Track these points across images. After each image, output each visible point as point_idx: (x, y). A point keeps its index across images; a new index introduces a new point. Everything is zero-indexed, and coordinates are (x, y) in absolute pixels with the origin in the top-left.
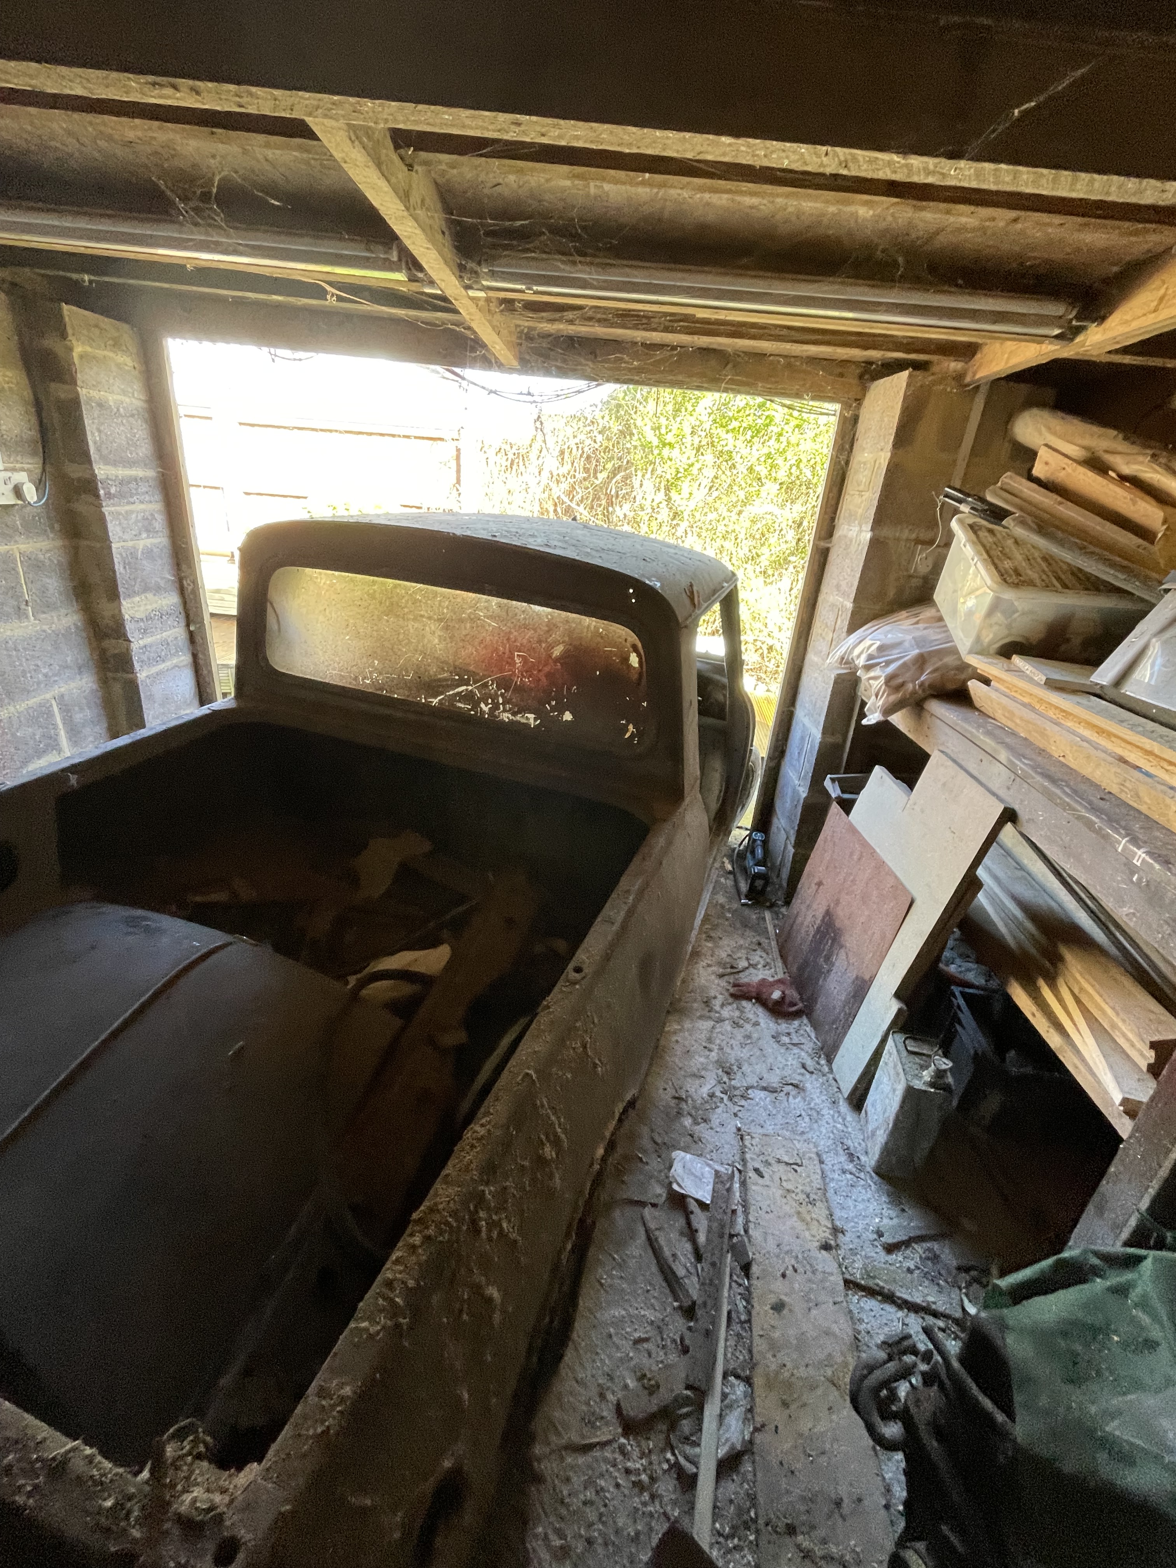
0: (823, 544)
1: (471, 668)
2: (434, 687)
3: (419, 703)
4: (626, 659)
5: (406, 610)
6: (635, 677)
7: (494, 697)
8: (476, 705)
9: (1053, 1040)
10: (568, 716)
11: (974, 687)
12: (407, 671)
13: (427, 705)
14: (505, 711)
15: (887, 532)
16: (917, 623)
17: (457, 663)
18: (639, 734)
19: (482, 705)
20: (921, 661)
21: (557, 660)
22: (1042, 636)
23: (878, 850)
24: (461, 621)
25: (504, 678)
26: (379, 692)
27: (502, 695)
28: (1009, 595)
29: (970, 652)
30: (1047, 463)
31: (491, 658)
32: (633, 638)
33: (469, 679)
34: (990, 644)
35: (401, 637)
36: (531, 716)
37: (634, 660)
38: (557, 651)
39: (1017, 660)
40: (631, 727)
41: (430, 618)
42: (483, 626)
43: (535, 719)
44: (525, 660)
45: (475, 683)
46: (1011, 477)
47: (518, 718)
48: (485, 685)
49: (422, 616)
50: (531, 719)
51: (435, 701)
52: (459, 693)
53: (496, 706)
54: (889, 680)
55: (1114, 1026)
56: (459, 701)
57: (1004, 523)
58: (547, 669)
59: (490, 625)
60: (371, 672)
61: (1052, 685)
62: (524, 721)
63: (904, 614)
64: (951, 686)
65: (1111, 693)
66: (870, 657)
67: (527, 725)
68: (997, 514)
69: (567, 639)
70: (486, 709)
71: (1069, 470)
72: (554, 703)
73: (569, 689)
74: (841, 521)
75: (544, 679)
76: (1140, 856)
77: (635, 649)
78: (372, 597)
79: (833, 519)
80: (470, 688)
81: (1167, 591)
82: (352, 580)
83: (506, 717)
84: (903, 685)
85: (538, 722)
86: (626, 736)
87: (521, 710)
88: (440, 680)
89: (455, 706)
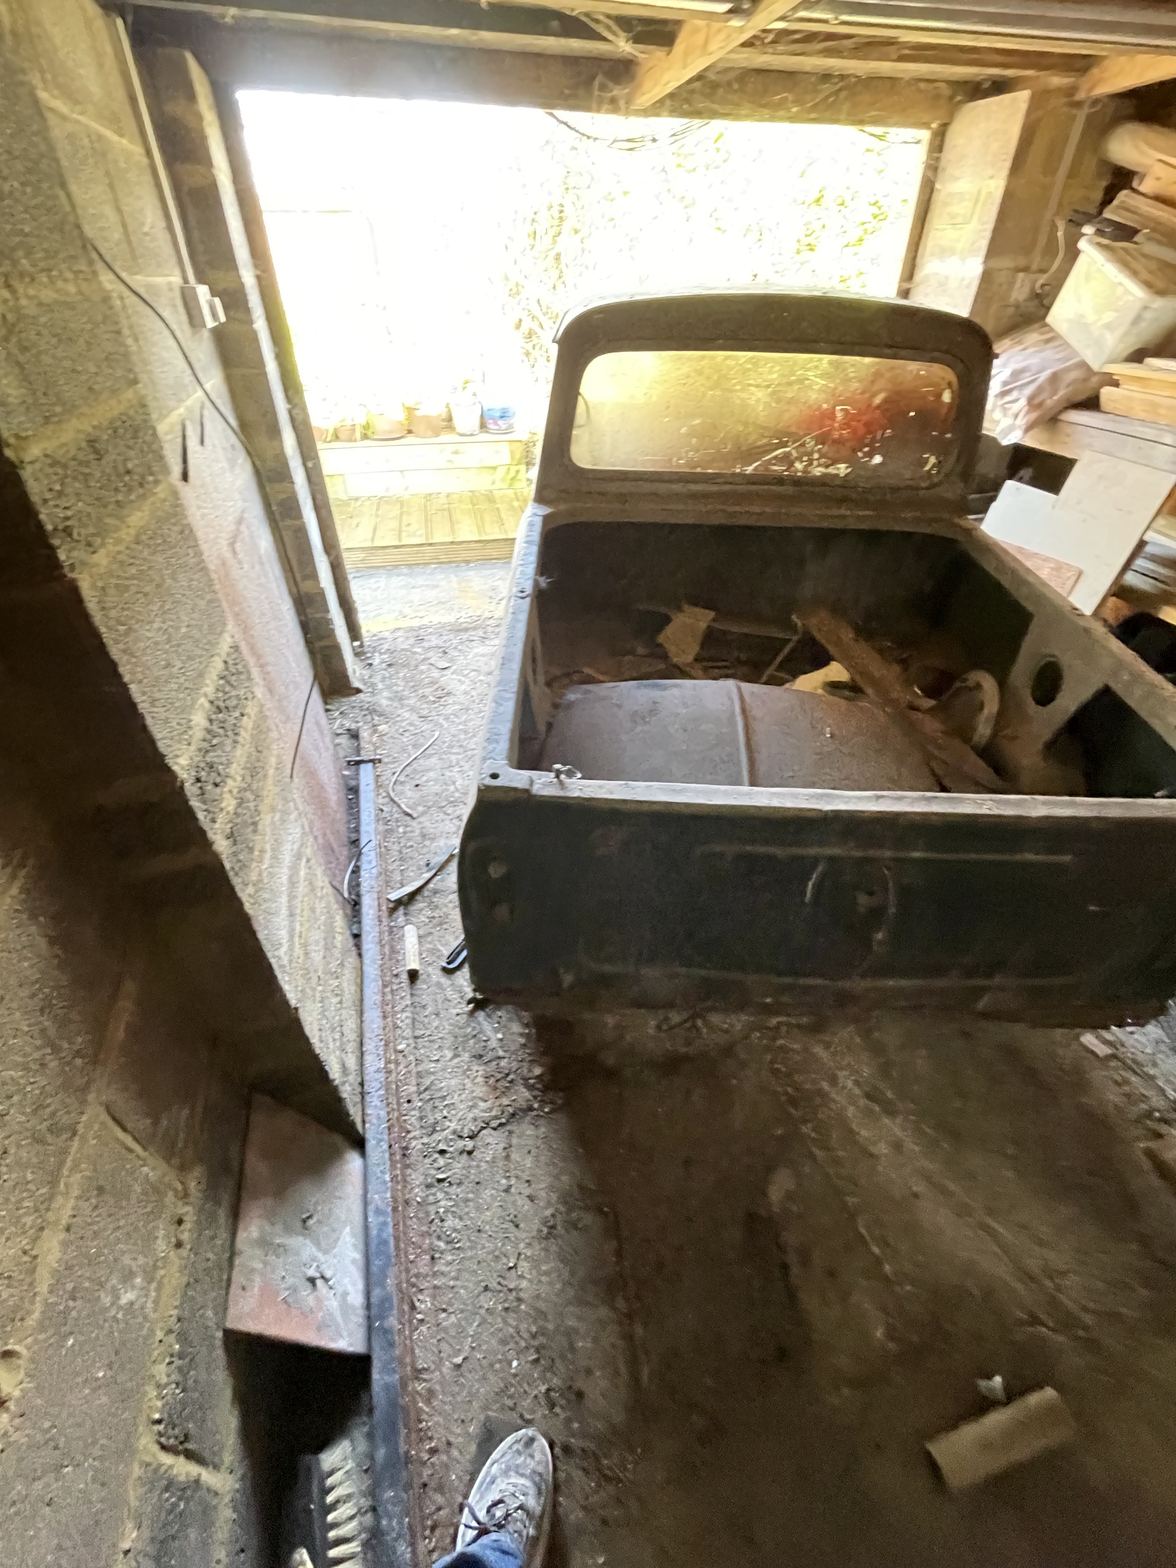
0: (906, 286)
1: (793, 429)
2: (751, 455)
3: (734, 475)
4: (939, 395)
5: (734, 381)
6: (944, 411)
7: (810, 454)
8: (791, 464)
10: (877, 460)
11: (1105, 392)
12: (726, 444)
13: (742, 475)
14: (819, 465)
15: (996, 263)
16: (1024, 349)
17: (778, 427)
18: (939, 464)
19: (797, 464)
21: (878, 407)
24: (789, 384)
25: (822, 434)
26: (693, 471)
27: (819, 450)
29: (1102, 362)
30: (1157, 178)
31: (814, 416)
32: (950, 375)
33: (788, 441)
34: (1119, 352)
35: (725, 409)
36: (843, 466)
37: (947, 397)
38: (878, 400)
39: (1151, 361)
40: (932, 459)
41: (757, 386)
42: (810, 386)
43: (846, 469)
44: (846, 413)
45: (793, 443)
46: (1126, 196)
47: (831, 470)
48: (803, 444)
49: (750, 385)
50: (842, 469)
51: (749, 470)
52: (776, 457)
53: (810, 463)
56: (775, 464)
57: (1136, 239)
58: (865, 418)
59: (818, 384)
60: (686, 452)
62: (835, 472)
67: (837, 475)
69: (889, 386)
70: (800, 467)
72: (866, 449)
73: (883, 434)
75: (860, 428)
77: (950, 385)
78: (700, 373)
79: (914, 258)
80: (787, 449)
82: (680, 358)
83: (818, 471)
84: (1042, 402)
85: (849, 470)
86: (927, 468)
87: (834, 462)
88: (758, 447)
89: (769, 470)
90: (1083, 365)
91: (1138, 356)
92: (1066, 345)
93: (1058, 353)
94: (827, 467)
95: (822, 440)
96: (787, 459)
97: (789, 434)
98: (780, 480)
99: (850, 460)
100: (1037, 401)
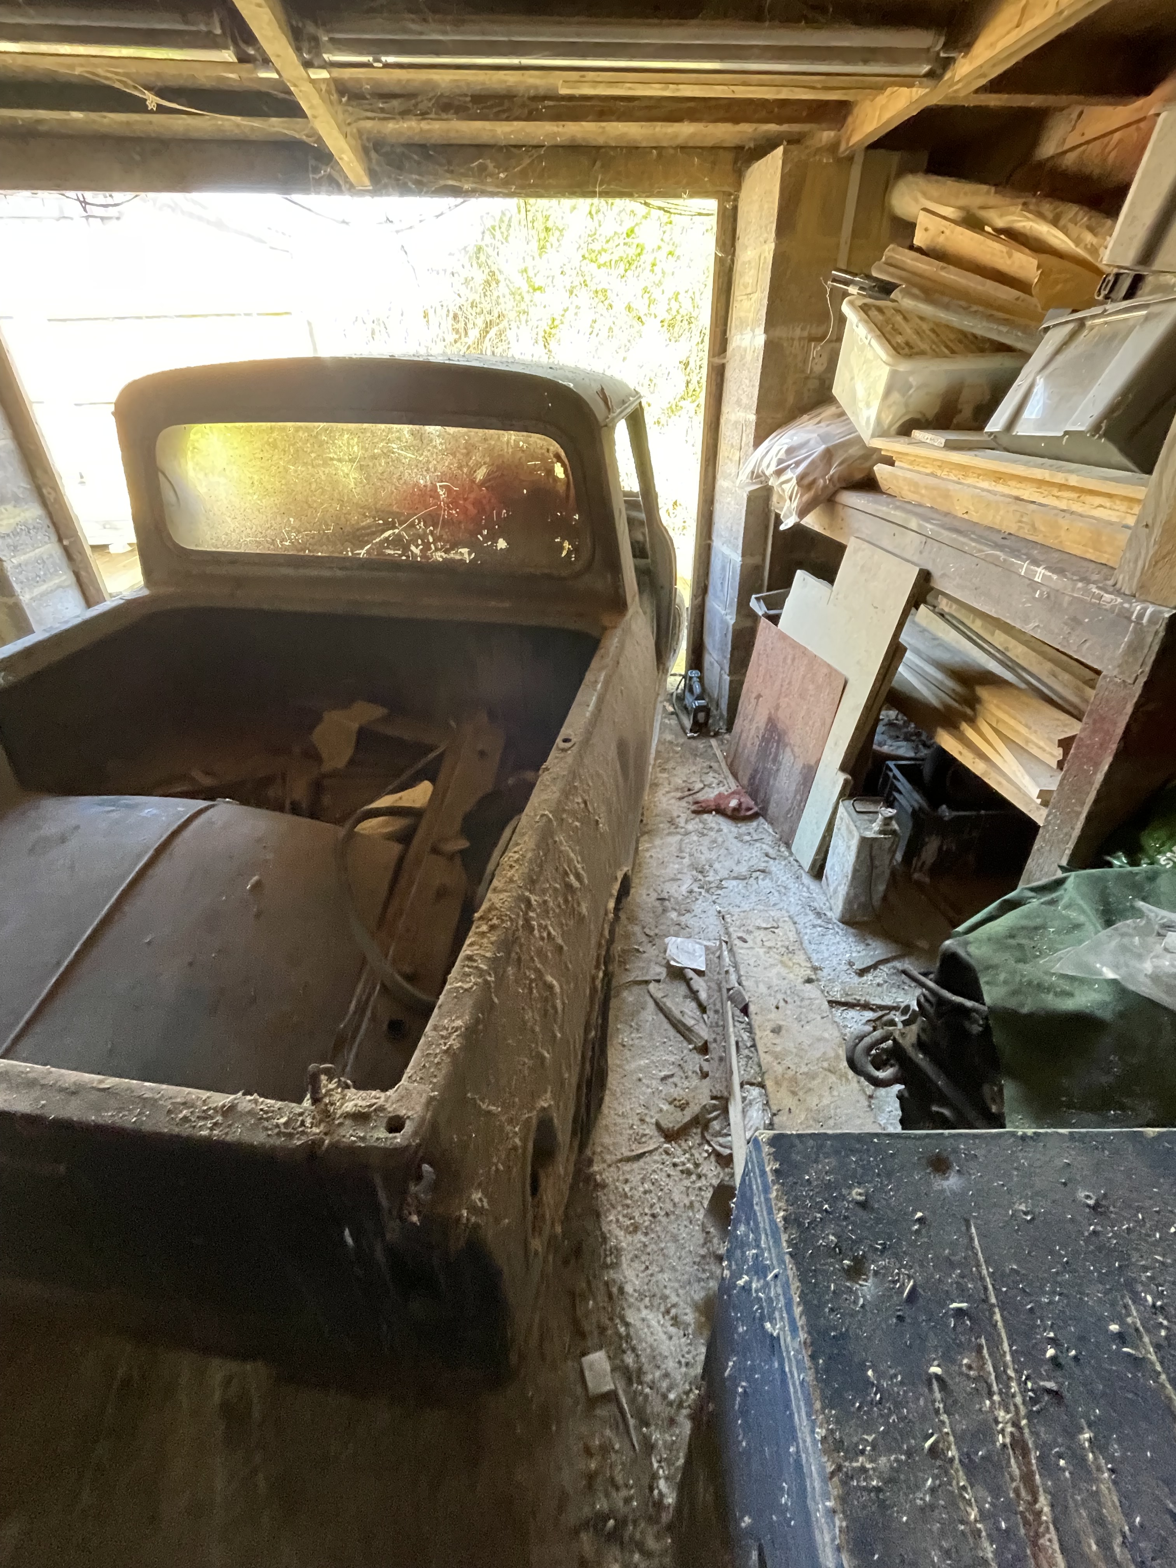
0: (717, 361)
1: (395, 508)
2: (358, 537)
3: (346, 559)
4: (550, 472)
5: (313, 455)
6: (562, 489)
7: (423, 537)
8: (406, 548)
9: (977, 767)
10: (502, 544)
11: (881, 471)
12: (327, 525)
13: (355, 559)
14: (437, 550)
15: (780, 332)
16: (819, 422)
17: (378, 506)
18: (576, 550)
19: (413, 548)
20: (828, 455)
21: (483, 483)
22: (936, 410)
23: (809, 648)
24: (374, 457)
25: (429, 514)
26: (302, 553)
27: (432, 533)
28: (904, 366)
29: (873, 436)
30: (926, 230)
31: (413, 494)
32: (555, 447)
33: (393, 521)
34: (891, 425)
35: (314, 486)
36: (465, 551)
37: (559, 471)
38: (480, 475)
39: (917, 434)
40: (566, 545)
41: (340, 460)
42: (398, 459)
43: (470, 554)
44: (449, 490)
45: (400, 525)
46: (893, 250)
47: (452, 555)
48: (412, 525)
49: (332, 459)
50: (465, 554)
51: (362, 553)
52: (387, 539)
53: (427, 546)
54: (801, 479)
55: (1028, 741)
56: (388, 548)
57: (892, 296)
58: (472, 496)
59: (405, 458)
60: (288, 532)
61: (950, 446)
62: (458, 557)
63: (805, 417)
64: (858, 476)
65: (1004, 440)
66: (780, 462)
67: (462, 561)
68: (886, 289)
69: (487, 459)
70: (417, 551)
71: (947, 232)
72: (485, 532)
73: (499, 514)
74: (733, 331)
75: (470, 507)
76: (1040, 573)
77: (558, 458)
78: (274, 446)
79: (724, 332)
80: (397, 531)
81: (1047, 329)
82: (247, 430)
83: (439, 556)
84: (814, 482)
85: (473, 555)
86: (564, 553)
87: (454, 546)
88: (364, 528)
89: (384, 554)
90: (859, 440)
91: (906, 429)
92: (847, 422)
93: (839, 428)
94: (447, 551)
95: (432, 519)
96: (397, 541)
98: (394, 565)
99: (473, 546)
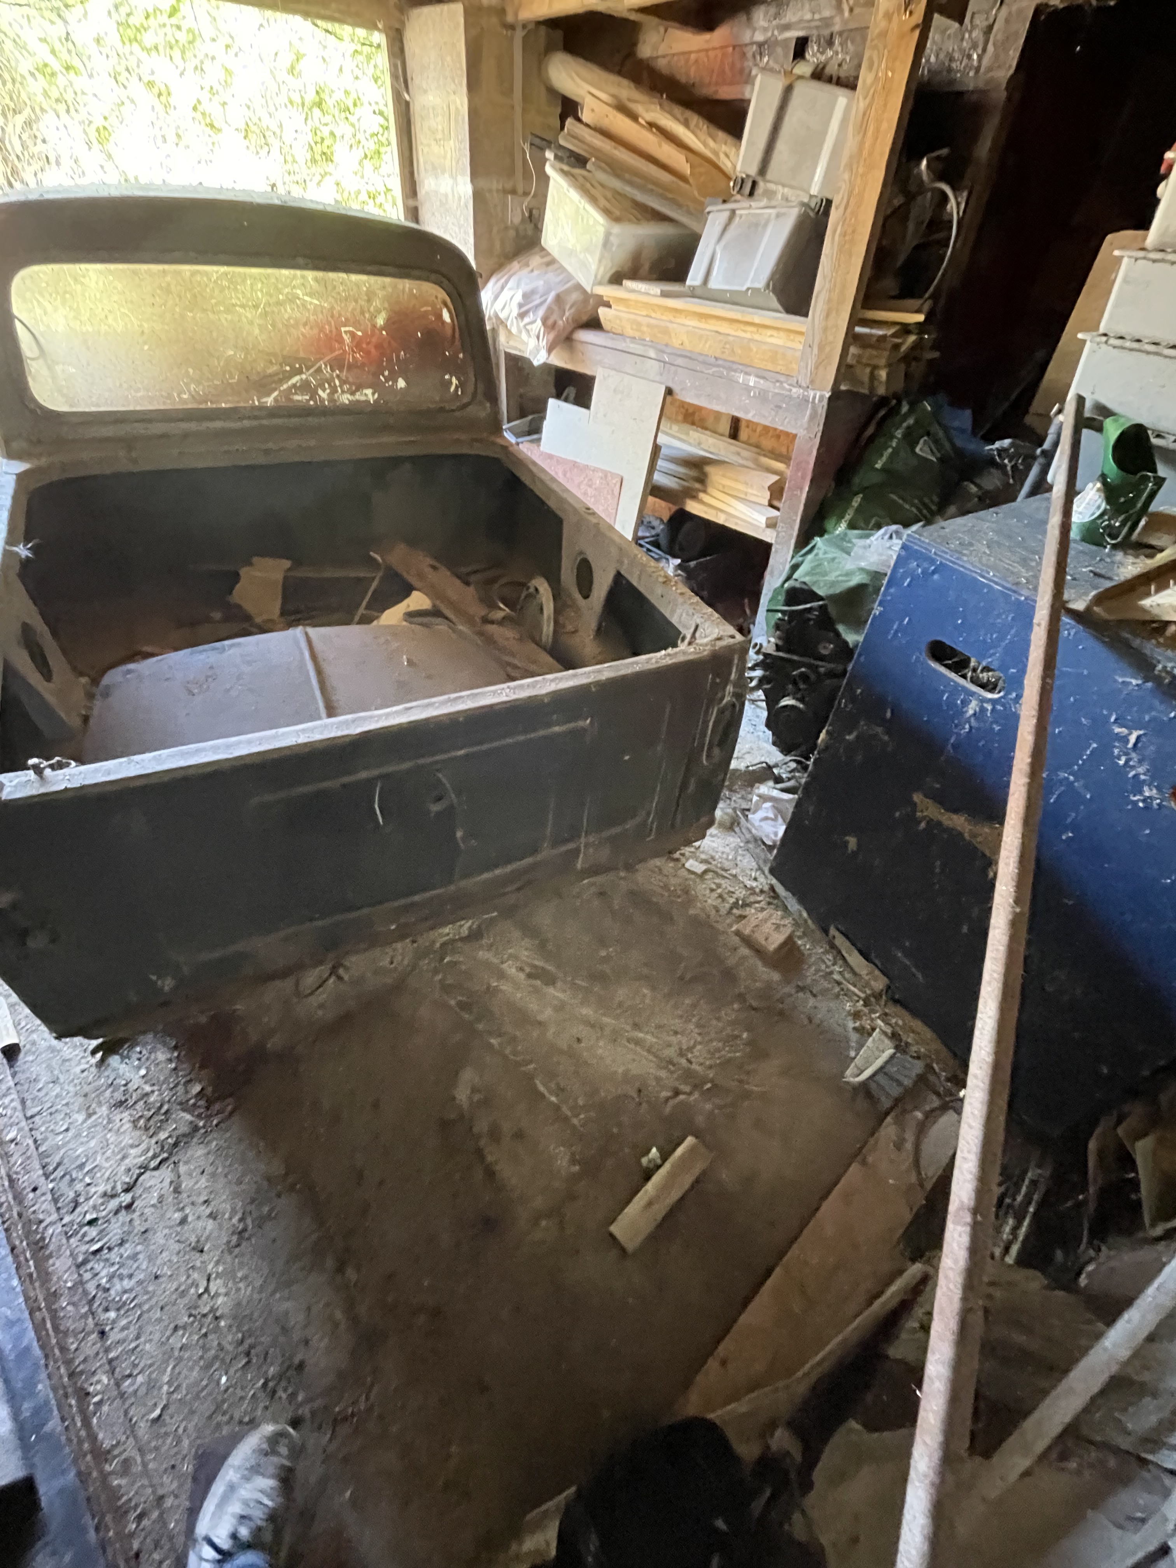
1: (302, 355)
2: (264, 385)
3: (253, 408)
4: (440, 316)
6: (449, 332)
7: (330, 381)
8: (314, 394)
10: (401, 383)
11: (602, 312)
12: (231, 374)
13: (262, 408)
14: (343, 392)
15: (487, 184)
17: (285, 353)
18: (461, 384)
19: (320, 392)
21: (382, 328)
24: (279, 303)
25: (336, 359)
26: (203, 406)
27: (338, 376)
29: (594, 285)
30: (593, 110)
31: (319, 339)
32: (442, 295)
33: (301, 367)
36: (369, 392)
37: (446, 316)
38: (380, 321)
39: (627, 283)
40: (454, 380)
41: (244, 306)
42: (304, 306)
43: (373, 394)
44: (353, 335)
45: (308, 369)
46: (571, 125)
47: (358, 396)
48: (319, 370)
49: (234, 305)
50: (369, 395)
51: (269, 401)
52: (294, 386)
53: (334, 390)
56: (296, 393)
57: (587, 167)
58: (374, 340)
59: (311, 303)
62: (363, 398)
67: (367, 402)
68: (580, 161)
69: (386, 305)
70: (323, 395)
71: (611, 117)
72: (386, 373)
73: (398, 357)
74: (423, 173)
75: (373, 350)
76: (752, 381)
77: (445, 304)
79: (412, 173)
80: (304, 376)
84: (555, 323)
85: (376, 396)
86: (453, 389)
87: (359, 387)
88: (270, 376)
89: (291, 400)
90: (578, 287)
91: (617, 279)
92: (562, 269)
93: (559, 275)
94: (353, 393)
95: (338, 363)
96: (305, 387)
97: (302, 361)
98: (305, 412)
99: (376, 386)
100: (550, 322)
